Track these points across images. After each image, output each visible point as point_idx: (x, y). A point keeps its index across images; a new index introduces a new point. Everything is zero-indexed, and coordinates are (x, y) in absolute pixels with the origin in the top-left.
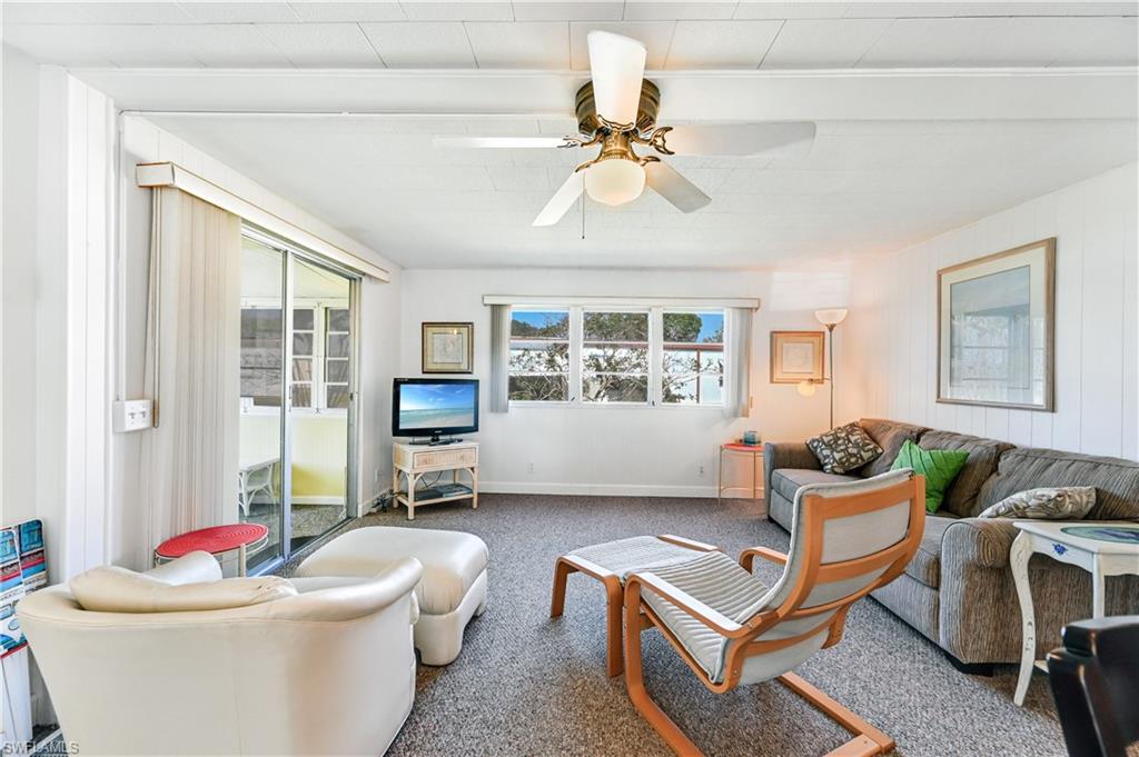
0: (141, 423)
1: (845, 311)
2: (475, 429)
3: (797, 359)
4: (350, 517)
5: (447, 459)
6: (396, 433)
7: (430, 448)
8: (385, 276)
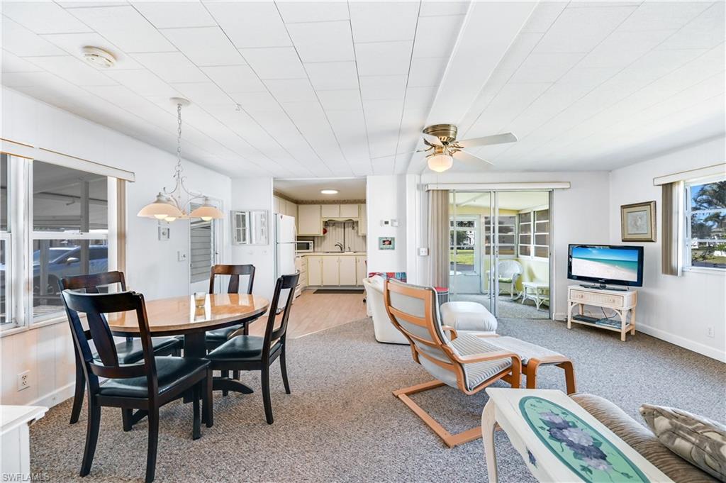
0: (424, 254)
2: (638, 284)
4: (550, 318)
5: (597, 299)
6: (570, 276)
7: (583, 288)
8: (566, 185)
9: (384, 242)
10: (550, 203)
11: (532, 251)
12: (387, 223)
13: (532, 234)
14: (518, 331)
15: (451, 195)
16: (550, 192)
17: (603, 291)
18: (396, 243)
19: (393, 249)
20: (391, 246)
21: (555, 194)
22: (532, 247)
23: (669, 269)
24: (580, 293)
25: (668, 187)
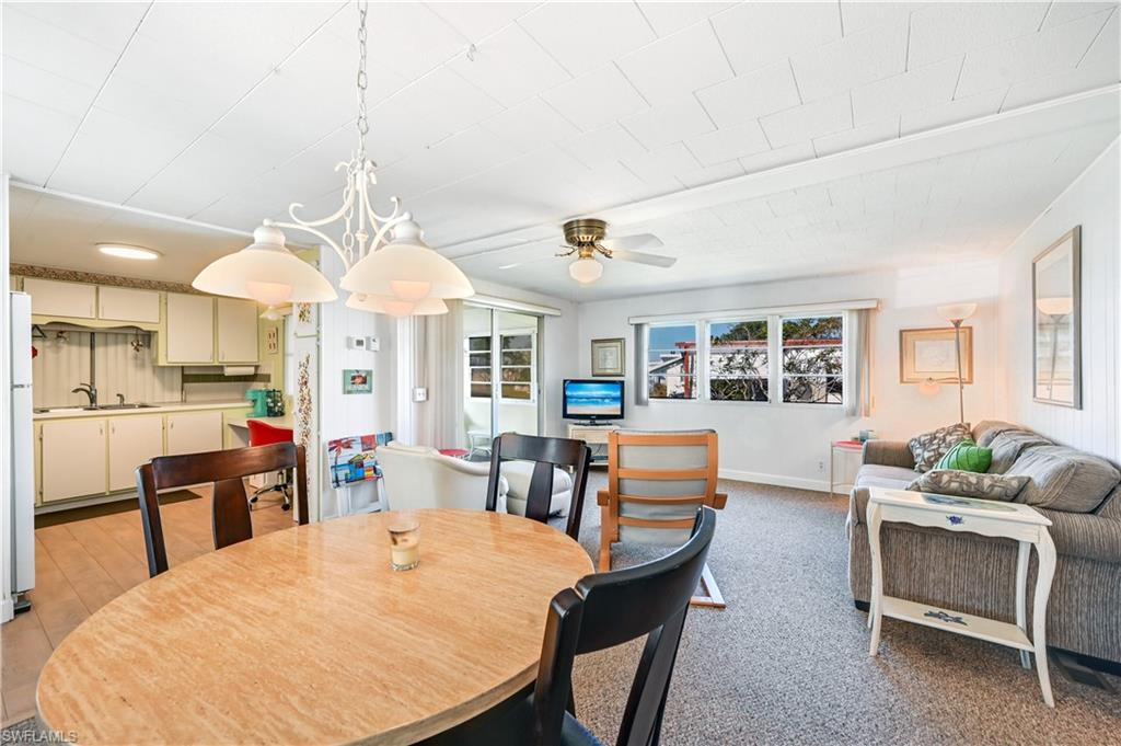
0: (421, 398)
1: (975, 305)
2: (621, 416)
3: (935, 358)
6: (566, 415)
8: (557, 313)
9: (354, 378)
10: (540, 330)
12: (360, 343)
16: (540, 317)
18: (375, 380)
19: (370, 391)
20: (366, 387)
21: (547, 321)
23: (639, 401)
25: (638, 327)
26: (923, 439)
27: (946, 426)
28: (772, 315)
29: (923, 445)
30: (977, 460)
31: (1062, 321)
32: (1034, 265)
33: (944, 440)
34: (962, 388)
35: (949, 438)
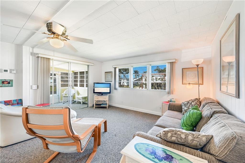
0: (35, 88)
2: (110, 93)
3: (192, 77)
4: (88, 107)
5: (101, 98)
6: (94, 93)
7: (98, 96)
8: (93, 65)
9: (3, 82)
10: (88, 69)
11: (79, 85)
12: (6, 71)
13: (79, 79)
14: (80, 114)
15: (51, 61)
16: (88, 66)
17: (103, 96)
18: (15, 83)
19: (12, 86)
20: (10, 85)
21: (90, 67)
22: (79, 83)
23: (115, 89)
24: (97, 97)
25: (115, 68)
26: (185, 103)
27: (193, 99)
28: (148, 64)
29: (185, 105)
30: (196, 116)
31: (231, 65)
32: (221, 41)
33: (191, 104)
34: (199, 86)
35: (193, 103)
